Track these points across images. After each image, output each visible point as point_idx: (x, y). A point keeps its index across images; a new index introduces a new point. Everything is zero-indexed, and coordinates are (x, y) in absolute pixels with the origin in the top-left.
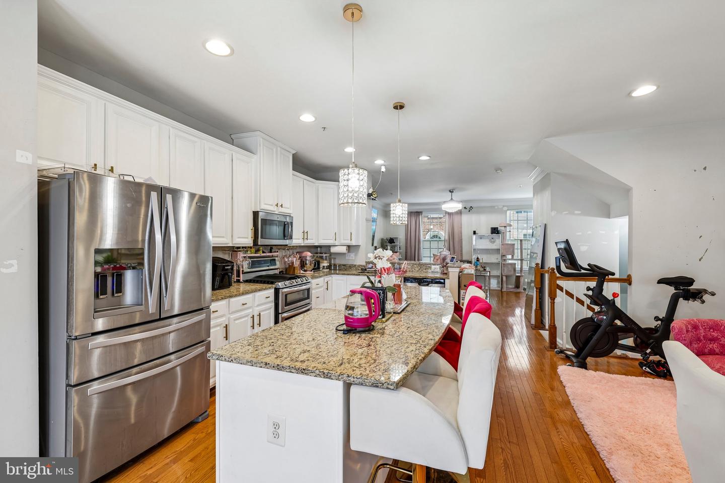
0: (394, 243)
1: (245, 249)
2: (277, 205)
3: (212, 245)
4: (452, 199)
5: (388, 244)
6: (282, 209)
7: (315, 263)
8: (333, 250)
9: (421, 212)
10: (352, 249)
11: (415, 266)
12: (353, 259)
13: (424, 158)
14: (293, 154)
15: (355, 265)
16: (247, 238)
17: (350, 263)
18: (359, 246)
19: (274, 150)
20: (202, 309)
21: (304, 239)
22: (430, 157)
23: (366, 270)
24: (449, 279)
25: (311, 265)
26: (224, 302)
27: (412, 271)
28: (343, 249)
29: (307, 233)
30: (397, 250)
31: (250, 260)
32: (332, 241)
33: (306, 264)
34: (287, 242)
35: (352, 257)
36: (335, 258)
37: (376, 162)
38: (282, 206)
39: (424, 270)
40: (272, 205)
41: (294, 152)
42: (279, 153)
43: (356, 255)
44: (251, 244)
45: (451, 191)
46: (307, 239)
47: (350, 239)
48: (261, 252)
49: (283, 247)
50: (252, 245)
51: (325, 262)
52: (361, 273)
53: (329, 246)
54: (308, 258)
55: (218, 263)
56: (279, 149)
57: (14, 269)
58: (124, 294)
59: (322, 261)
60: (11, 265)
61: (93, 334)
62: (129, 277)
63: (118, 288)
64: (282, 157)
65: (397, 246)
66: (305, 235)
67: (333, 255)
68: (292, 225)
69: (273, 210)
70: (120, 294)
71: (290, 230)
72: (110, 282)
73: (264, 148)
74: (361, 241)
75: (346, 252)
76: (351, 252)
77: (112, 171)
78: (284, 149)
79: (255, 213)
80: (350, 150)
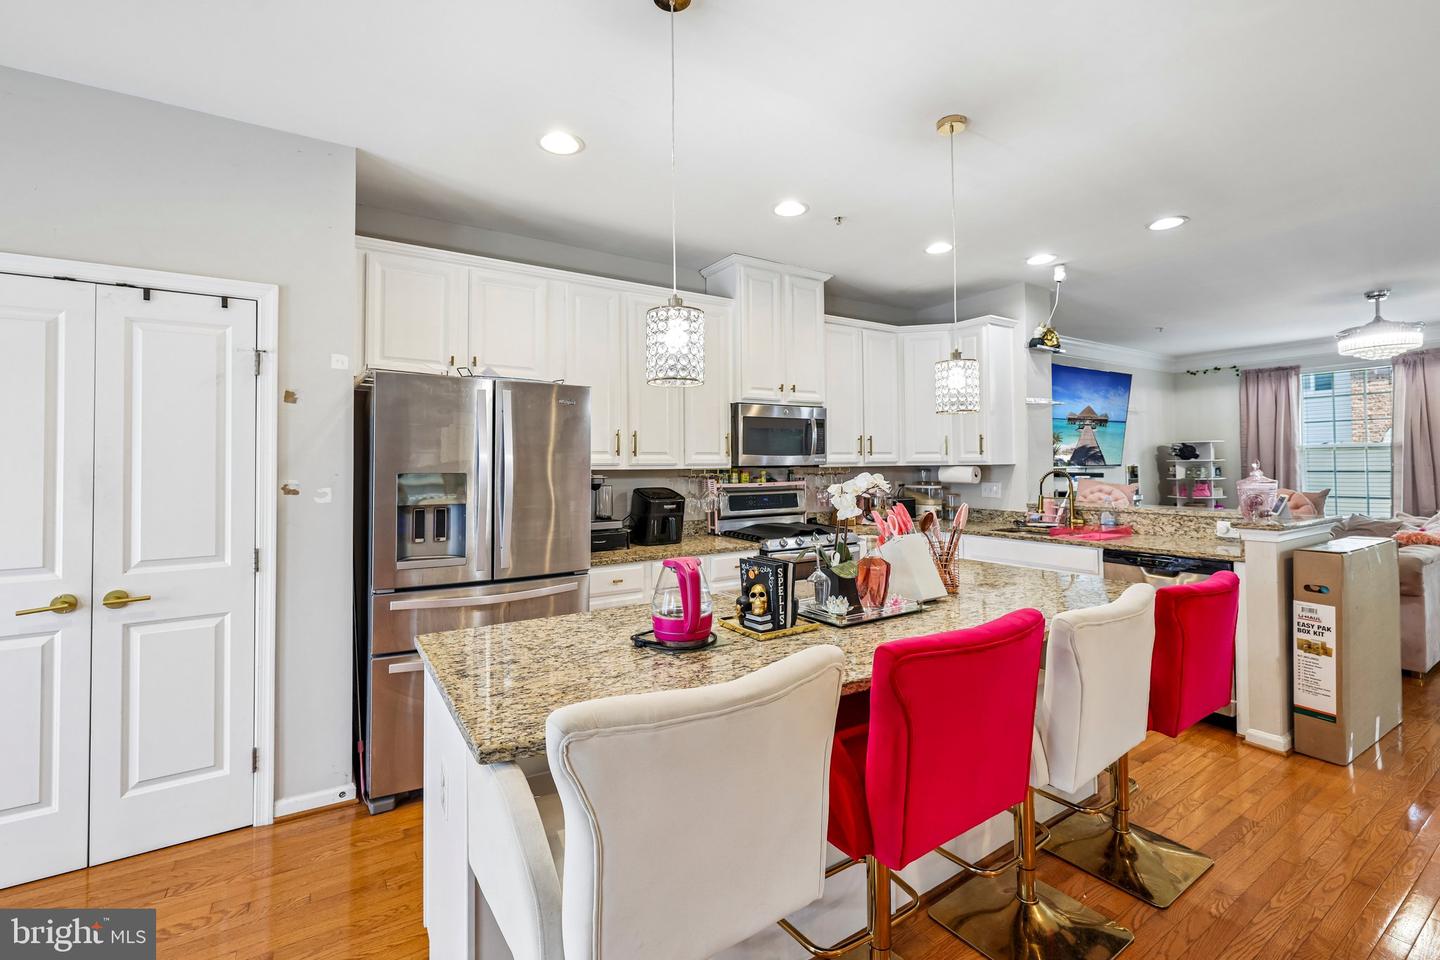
0: (1197, 456)
1: (715, 474)
2: (782, 389)
3: (592, 468)
4: (1378, 318)
5: (1177, 460)
6: (796, 394)
8: (944, 476)
9: (1296, 369)
10: (995, 474)
11: (1164, 519)
12: (999, 496)
13: (1167, 223)
14: (825, 283)
15: (1003, 512)
16: (718, 454)
17: (992, 506)
18: (1011, 467)
19: (776, 282)
20: (572, 574)
21: (860, 452)
22: (1184, 217)
23: (1024, 524)
24: (1243, 561)
26: (639, 567)
27: (1155, 534)
28: (966, 475)
29: (870, 439)
30: (1208, 475)
31: (728, 496)
32: (939, 456)
33: (873, 505)
34: (813, 459)
35: (996, 493)
36: (957, 495)
37: (1029, 262)
38: (794, 389)
39: (1194, 534)
40: (771, 389)
41: (827, 278)
42: (787, 287)
43: (1005, 488)
44: (727, 465)
45: (1376, 295)
46: (871, 453)
47: (978, 450)
48: (763, 479)
49: (810, 470)
50: (729, 467)
51: (931, 502)
52: (1011, 531)
53: (937, 468)
55: (653, 498)
56: (787, 278)
57: (328, 499)
58: (448, 539)
59: (923, 501)
60: (325, 494)
61: (397, 590)
62: (453, 517)
63: (441, 531)
64: (795, 293)
65: (1205, 464)
66: (865, 444)
67: (946, 487)
68: (821, 424)
69: (773, 398)
70: (444, 539)
71: (814, 435)
72: (430, 520)
73: (751, 281)
74: (1016, 455)
75: (977, 481)
76: (989, 481)
77: (475, 363)
78: (798, 276)
79: (734, 407)
80: (939, 248)
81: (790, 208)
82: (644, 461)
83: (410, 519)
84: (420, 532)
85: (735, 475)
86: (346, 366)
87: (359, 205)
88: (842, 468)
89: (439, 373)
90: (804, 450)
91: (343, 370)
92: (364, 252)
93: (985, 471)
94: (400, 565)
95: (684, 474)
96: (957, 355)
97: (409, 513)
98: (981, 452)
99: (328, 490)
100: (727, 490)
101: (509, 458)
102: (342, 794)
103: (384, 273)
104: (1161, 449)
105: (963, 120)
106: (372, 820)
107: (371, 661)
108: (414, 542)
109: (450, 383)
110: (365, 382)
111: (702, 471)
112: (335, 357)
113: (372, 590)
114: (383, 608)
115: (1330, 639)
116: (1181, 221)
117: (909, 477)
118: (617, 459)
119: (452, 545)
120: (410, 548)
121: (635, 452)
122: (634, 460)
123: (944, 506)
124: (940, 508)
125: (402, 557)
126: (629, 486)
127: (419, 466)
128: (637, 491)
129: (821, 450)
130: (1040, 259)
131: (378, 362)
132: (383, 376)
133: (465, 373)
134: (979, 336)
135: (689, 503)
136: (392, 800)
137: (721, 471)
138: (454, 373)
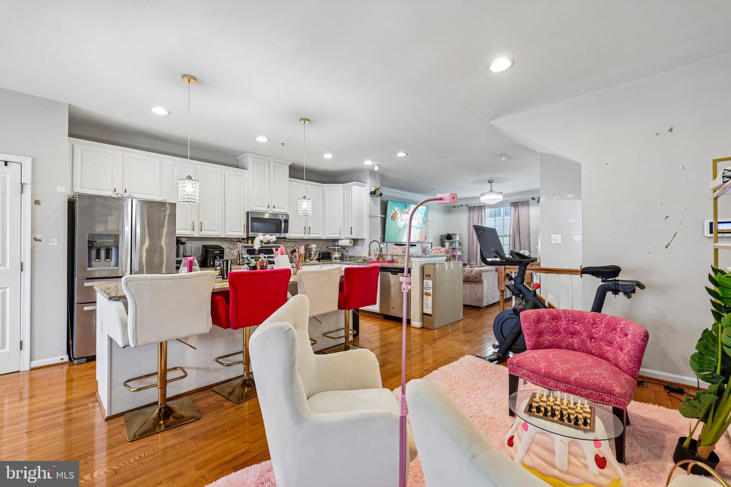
1: (239, 240)
2: (269, 207)
4: (491, 190)
6: (275, 209)
7: (320, 253)
8: (341, 243)
10: (360, 242)
12: (361, 251)
15: (361, 257)
16: (240, 232)
17: (358, 254)
18: (364, 239)
19: (266, 164)
21: (305, 233)
22: (405, 153)
24: (412, 268)
25: (315, 255)
28: (346, 243)
29: (309, 228)
30: (456, 246)
31: (246, 249)
32: (337, 235)
33: (311, 254)
34: (283, 235)
35: (358, 250)
36: (346, 250)
37: (364, 163)
38: (274, 207)
40: (264, 207)
41: (290, 164)
42: (272, 167)
43: (362, 248)
44: (244, 236)
45: (490, 182)
46: (310, 233)
49: (284, 240)
50: (246, 237)
51: (337, 253)
53: (338, 240)
54: (314, 250)
55: (210, 248)
56: (272, 163)
57: (55, 243)
58: (111, 260)
59: (333, 253)
60: (54, 242)
61: (88, 279)
62: (114, 250)
63: (108, 256)
64: (276, 168)
65: (454, 242)
66: (307, 229)
67: (343, 248)
68: (286, 221)
69: (265, 210)
70: (109, 260)
71: (283, 226)
72: (103, 253)
73: (255, 164)
74: (365, 234)
75: (351, 245)
76: (357, 245)
77: (126, 192)
78: (277, 162)
79: (248, 213)
80: (328, 156)
81: (262, 139)
82: (205, 233)
83: (94, 252)
84: (98, 257)
85: (250, 241)
86: (64, 191)
87: (70, 122)
88: (297, 239)
89: (107, 195)
90: (279, 231)
91: (63, 192)
92: (72, 143)
93: (355, 241)
94: (89, 269)
95: (225, 239)
96: (304, 197)
97: (93, 249)
98: (351, 234)
99: (56, 240)
100: (245, 247)
101: (138, 230)
102: (62, 359)
103: (82, 153)
104: (442, 236)
105: (308, 120)
106: (75, 366)
107: (76, 306)
108: (95, 261)
109: (112, 199)
110: (74, 198)
111: (233, 238)
112: (58, 187)
113: (76, 279)
114: (81, 285)
115: (431, 291)
116: (405, 155)
117: (331, 243)
118: (193, 233)
119: (113, 262)
120: (93, 263)
121: (201, 230)
122: (201, 233)
123: (342, 255)
124: (340, 256)
125: (90, 266)
126: (200, 244)
127: (98, 231)
128: (204, 246)
129: (286, 231)
130: (368, 163)
131: (79, 190)
132: (81, 196)
133: (120, 196)
134: (351, 189)
135: (227, 251)
136: (85, 359)
137: (242, 239)
138: (114, 195)
